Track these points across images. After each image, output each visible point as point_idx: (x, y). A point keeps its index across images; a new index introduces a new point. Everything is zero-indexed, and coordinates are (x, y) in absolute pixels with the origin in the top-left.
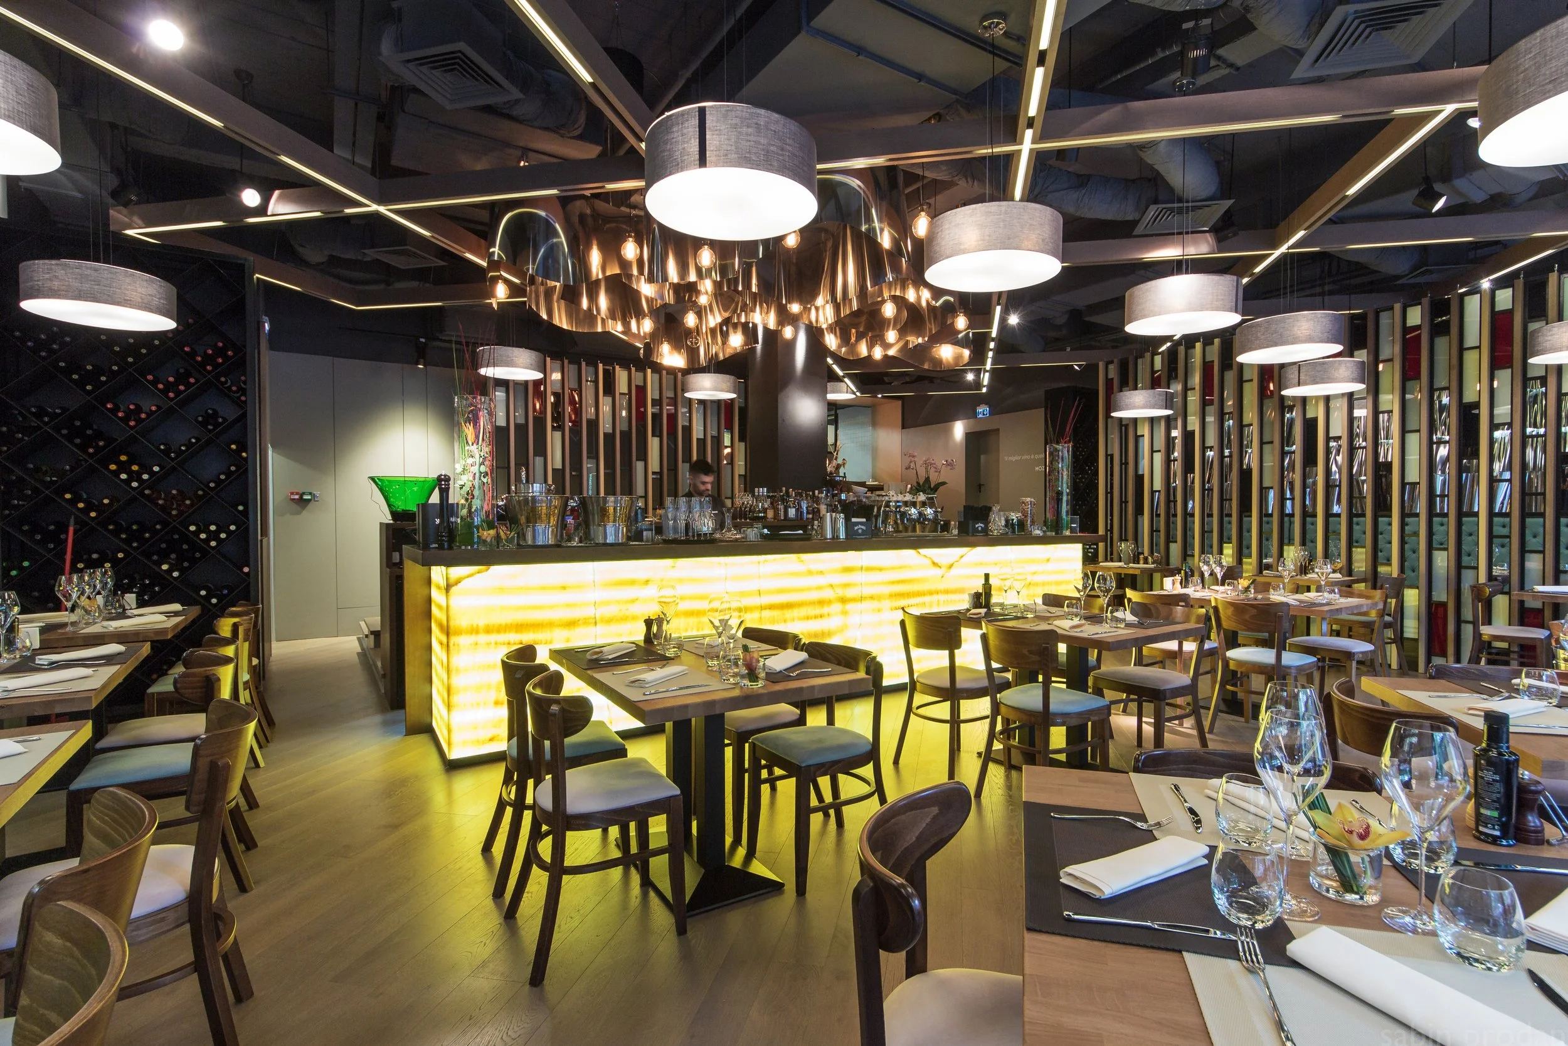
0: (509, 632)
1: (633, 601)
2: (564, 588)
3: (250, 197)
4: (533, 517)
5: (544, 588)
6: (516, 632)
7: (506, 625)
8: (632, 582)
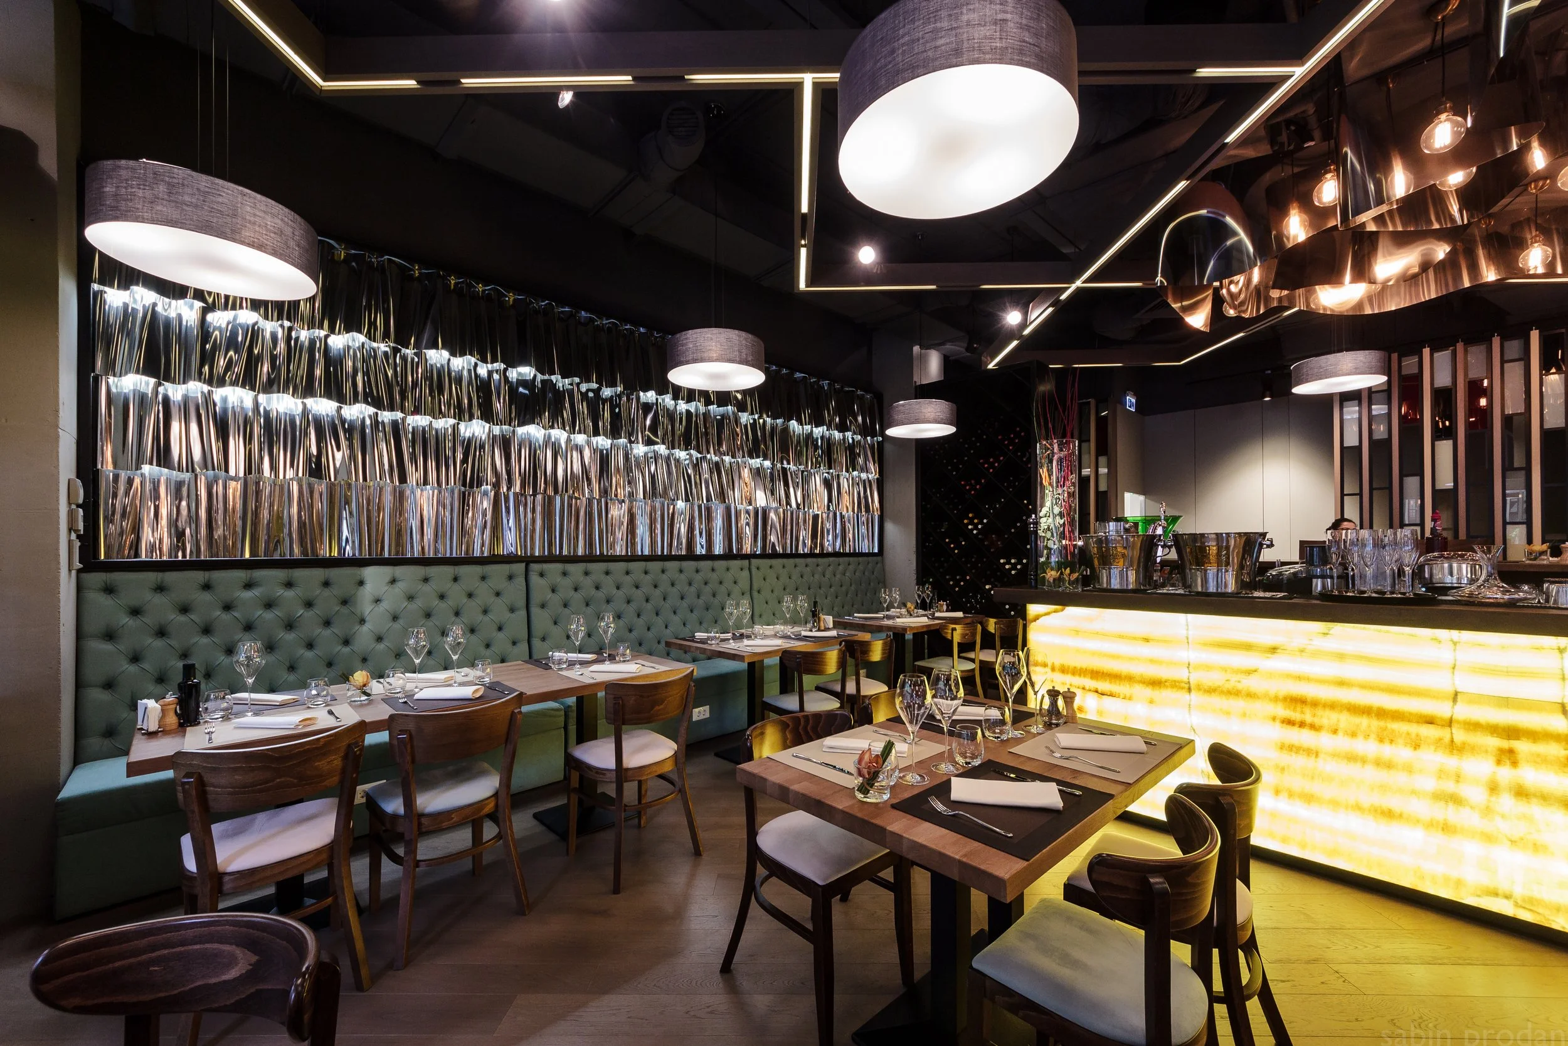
0: (1084, 676)
1: (1250, 672)
2: (1147, 640)
3: (1013, 318)
4: (1106, 560)
5: (1121, 637)
6: (1092, 678)
7: (1081, 669)
8: (1248, 647)
